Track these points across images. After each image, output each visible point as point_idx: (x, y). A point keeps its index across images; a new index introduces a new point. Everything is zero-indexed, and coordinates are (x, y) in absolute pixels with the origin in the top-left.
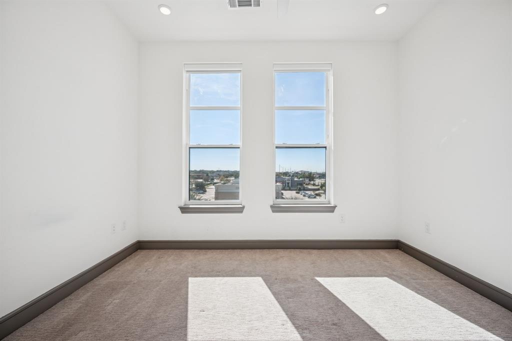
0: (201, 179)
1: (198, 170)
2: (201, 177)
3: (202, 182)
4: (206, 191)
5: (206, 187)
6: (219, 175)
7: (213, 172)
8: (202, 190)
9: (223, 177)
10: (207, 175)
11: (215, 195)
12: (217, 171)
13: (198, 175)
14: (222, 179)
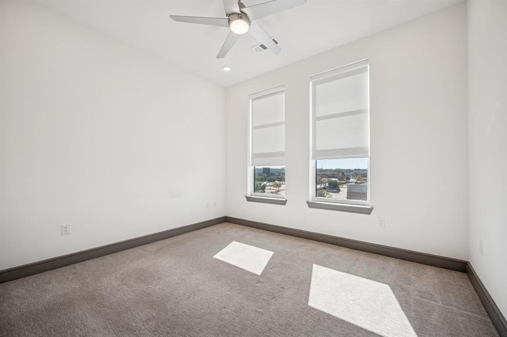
0: (336, 178)
1: (334, 169)
2: (336, 176)
3: (335, 181)
4: (340, 191)
5: (340, 186)
6: (356, 174)
7: (350, 171)
8: (336, 189)
9: (360, 176)
10: (343, 174)
11: (347, 195)
12: (355, 170)
13: (333, 174)
14: (359, 178)
